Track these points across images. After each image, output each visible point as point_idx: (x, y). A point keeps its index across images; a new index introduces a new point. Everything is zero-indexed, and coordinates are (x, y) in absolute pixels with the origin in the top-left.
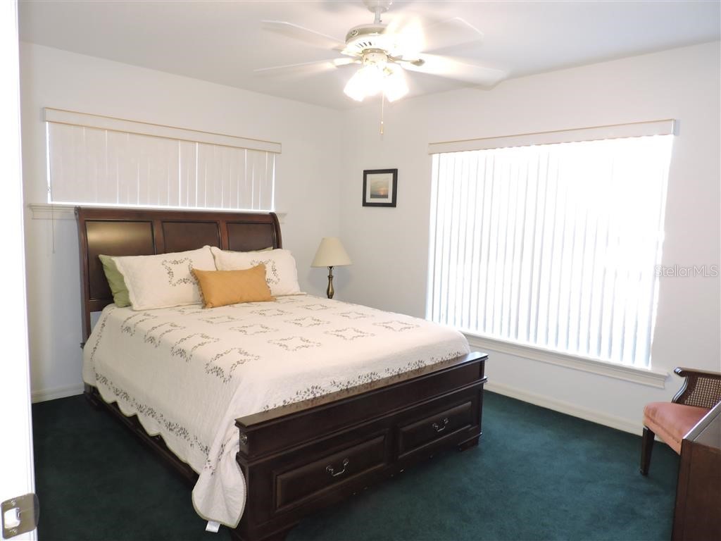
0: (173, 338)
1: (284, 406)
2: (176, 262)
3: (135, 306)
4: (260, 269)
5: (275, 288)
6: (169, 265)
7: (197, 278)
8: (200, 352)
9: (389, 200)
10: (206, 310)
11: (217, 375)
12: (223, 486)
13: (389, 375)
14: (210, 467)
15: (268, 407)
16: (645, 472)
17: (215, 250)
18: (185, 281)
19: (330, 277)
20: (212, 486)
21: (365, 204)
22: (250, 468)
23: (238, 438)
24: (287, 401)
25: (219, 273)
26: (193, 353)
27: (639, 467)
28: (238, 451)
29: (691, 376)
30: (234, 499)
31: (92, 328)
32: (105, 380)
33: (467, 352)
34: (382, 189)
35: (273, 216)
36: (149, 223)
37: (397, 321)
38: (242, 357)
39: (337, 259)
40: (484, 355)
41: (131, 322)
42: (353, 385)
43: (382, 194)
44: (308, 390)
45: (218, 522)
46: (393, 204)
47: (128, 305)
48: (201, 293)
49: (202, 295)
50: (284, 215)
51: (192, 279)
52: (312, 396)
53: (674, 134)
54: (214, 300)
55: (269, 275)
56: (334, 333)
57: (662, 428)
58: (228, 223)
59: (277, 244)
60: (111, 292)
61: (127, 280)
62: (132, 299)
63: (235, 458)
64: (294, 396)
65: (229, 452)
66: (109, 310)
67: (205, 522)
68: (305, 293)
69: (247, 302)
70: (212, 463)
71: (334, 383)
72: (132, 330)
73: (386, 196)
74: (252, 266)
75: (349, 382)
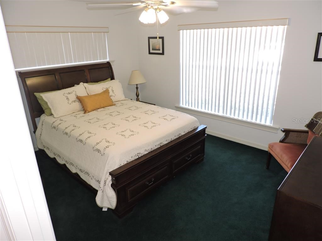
0: (76, 133)
1: (127, 163)
2: (69, 93)
3: (55, 116)
4: (106, 92)
5: (114, 99)
6: (66, 95)
7: (80, 99)
8: (89, 141)
9: (161, 52)
10: (87, 114)
11: (98, 152)
12: (107, 196)
13: (167, 142)
14: (101, 190)
15: (121, 165)
16: (268, 168)
17: (86, 84)
18: (74, 101)
19: (137, 88)
20: (103, 196)
21: (150, 53)
22: (117, 190)
23: (111, 179)
24: (128, 161)
25: (89, 96)
26: (86, 142)
27: (266, 165)
28: (112, 183)
29: (287, 132)
30: (112, 200)
31: (37, 125)
32: (48, 148)
33: (198, 126)
34: (157, 46)
35: (108, 63)
36: (54, 75)
37: (169, 115)
38: (107, 144)
39: (139, 80)
40: (205, 126)
41: (55, 124)
42: (153, 149)
43: (157, 48)
44: (136, 155)
45: (106, 207)
46: (163, 54)
47: (52, 114)
48: (82, 106)
49: (83, 107)
50: (113, 61)
51: (77, 100)
52: (137, 157)
53: (288, 25)
54: (89, 109)
55: (111, 93)
56: (143, 125)
57: (275, 153)
58: (89, 70)
59: (113, 78)
60: (43, 109)
61: (49, 104)
62: (53, 112)
63: (111, 186)
64: (131, 158)
65: (108, 184)
66: (43, 117)
67: (102, 208)
68: (127, 99)
69: (103, 108)
70: (102, 188)
71: (146, 150)
72: (57, 128)
73: (159, 50)
74: (103, 91)
75: (151, 149)
